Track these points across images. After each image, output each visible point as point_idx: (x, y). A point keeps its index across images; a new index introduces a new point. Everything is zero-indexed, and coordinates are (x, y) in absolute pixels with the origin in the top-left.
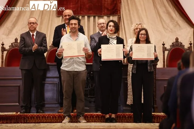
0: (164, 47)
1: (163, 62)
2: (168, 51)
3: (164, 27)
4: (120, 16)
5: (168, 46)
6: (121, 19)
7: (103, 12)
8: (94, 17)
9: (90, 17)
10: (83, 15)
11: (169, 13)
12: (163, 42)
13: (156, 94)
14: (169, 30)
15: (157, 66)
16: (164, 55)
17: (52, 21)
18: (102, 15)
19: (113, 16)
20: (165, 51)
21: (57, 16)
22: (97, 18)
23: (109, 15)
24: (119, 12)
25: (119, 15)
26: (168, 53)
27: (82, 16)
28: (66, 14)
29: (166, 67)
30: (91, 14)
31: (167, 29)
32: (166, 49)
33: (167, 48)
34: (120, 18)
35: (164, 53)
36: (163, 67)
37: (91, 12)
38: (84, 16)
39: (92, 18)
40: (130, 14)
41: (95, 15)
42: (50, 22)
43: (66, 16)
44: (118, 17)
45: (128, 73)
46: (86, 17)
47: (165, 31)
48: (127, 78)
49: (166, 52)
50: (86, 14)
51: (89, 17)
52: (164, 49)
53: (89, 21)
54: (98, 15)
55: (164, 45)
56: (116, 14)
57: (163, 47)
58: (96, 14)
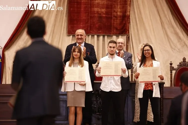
0: (172, 66)
1: (171, 81)
2: (176, 70)
3: (171, 47)
4: (129, 36)
5: (175, 66)
6: (130, 39)
7: (112, 32)
8: (104, 36)
9: (100, 36)
10: (92, 34)
11: (176, 34)
12: (171, 62)
13: (163, 113)
14: (176, 50)
15: (164, 85)
16: (171, 75)
17: (62, 39)
18: (111, 34)
19: (121, 36)
20: (173, 70)
21: (68, 35)
22: (106, 37)
23: (117, 35)
24: (128, 32)
25: (127, 34)
26: (176, 72)
27: (92, 36)
28: (78, 34)
29: (173, 86)
30: (100, 33)
31: (174, 49)
32: (173, 69)
33: (175, 68)
34: (129, 37)
35: (171, 72)
36: (171, 86)
37: (100, 31)
38: (94, 36)
39: (101, 38)
40: (138, 34)
41: (104, 34)
42: (61, 41)
43: (78, 35)
44: (127, 37)
45: (136, 91)
46: (96, 36)
47: (172, 51)
48: (135, 96)
49: (174, 72)
50: (96, 33)
51: (98, 36)
52: (172, 69)
53: (98, 40)
54: (108, 35)
55: (171, 64)
56: (125, 33)
57: (170, 66)
58: (106, 33)
